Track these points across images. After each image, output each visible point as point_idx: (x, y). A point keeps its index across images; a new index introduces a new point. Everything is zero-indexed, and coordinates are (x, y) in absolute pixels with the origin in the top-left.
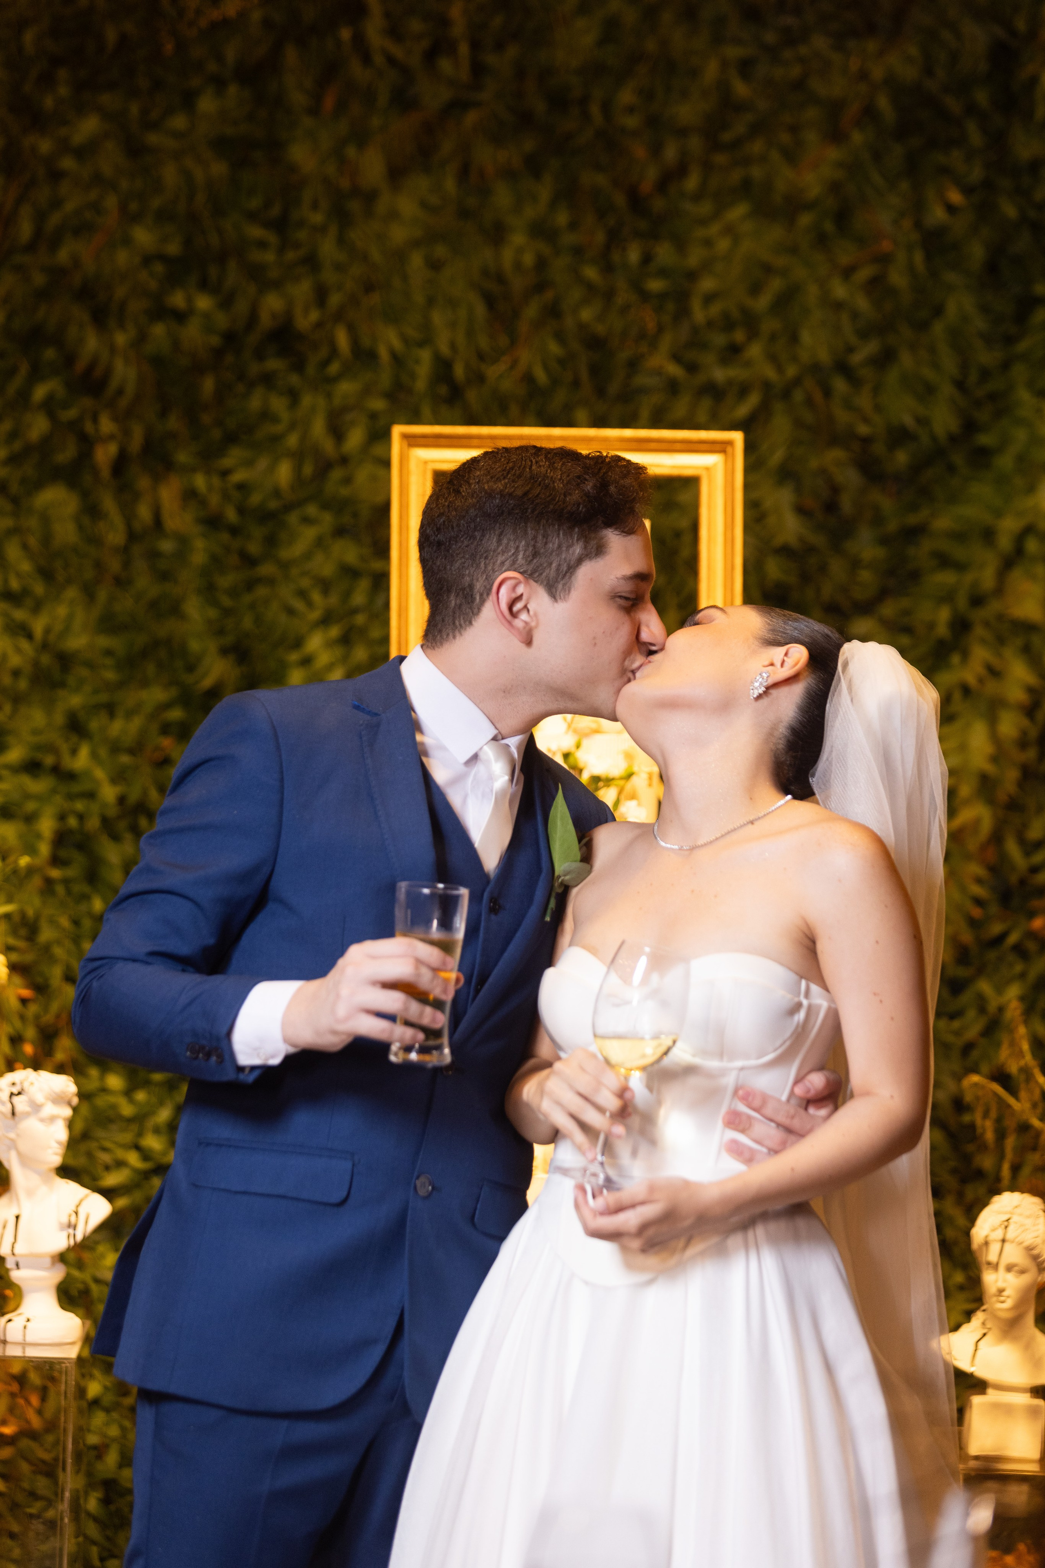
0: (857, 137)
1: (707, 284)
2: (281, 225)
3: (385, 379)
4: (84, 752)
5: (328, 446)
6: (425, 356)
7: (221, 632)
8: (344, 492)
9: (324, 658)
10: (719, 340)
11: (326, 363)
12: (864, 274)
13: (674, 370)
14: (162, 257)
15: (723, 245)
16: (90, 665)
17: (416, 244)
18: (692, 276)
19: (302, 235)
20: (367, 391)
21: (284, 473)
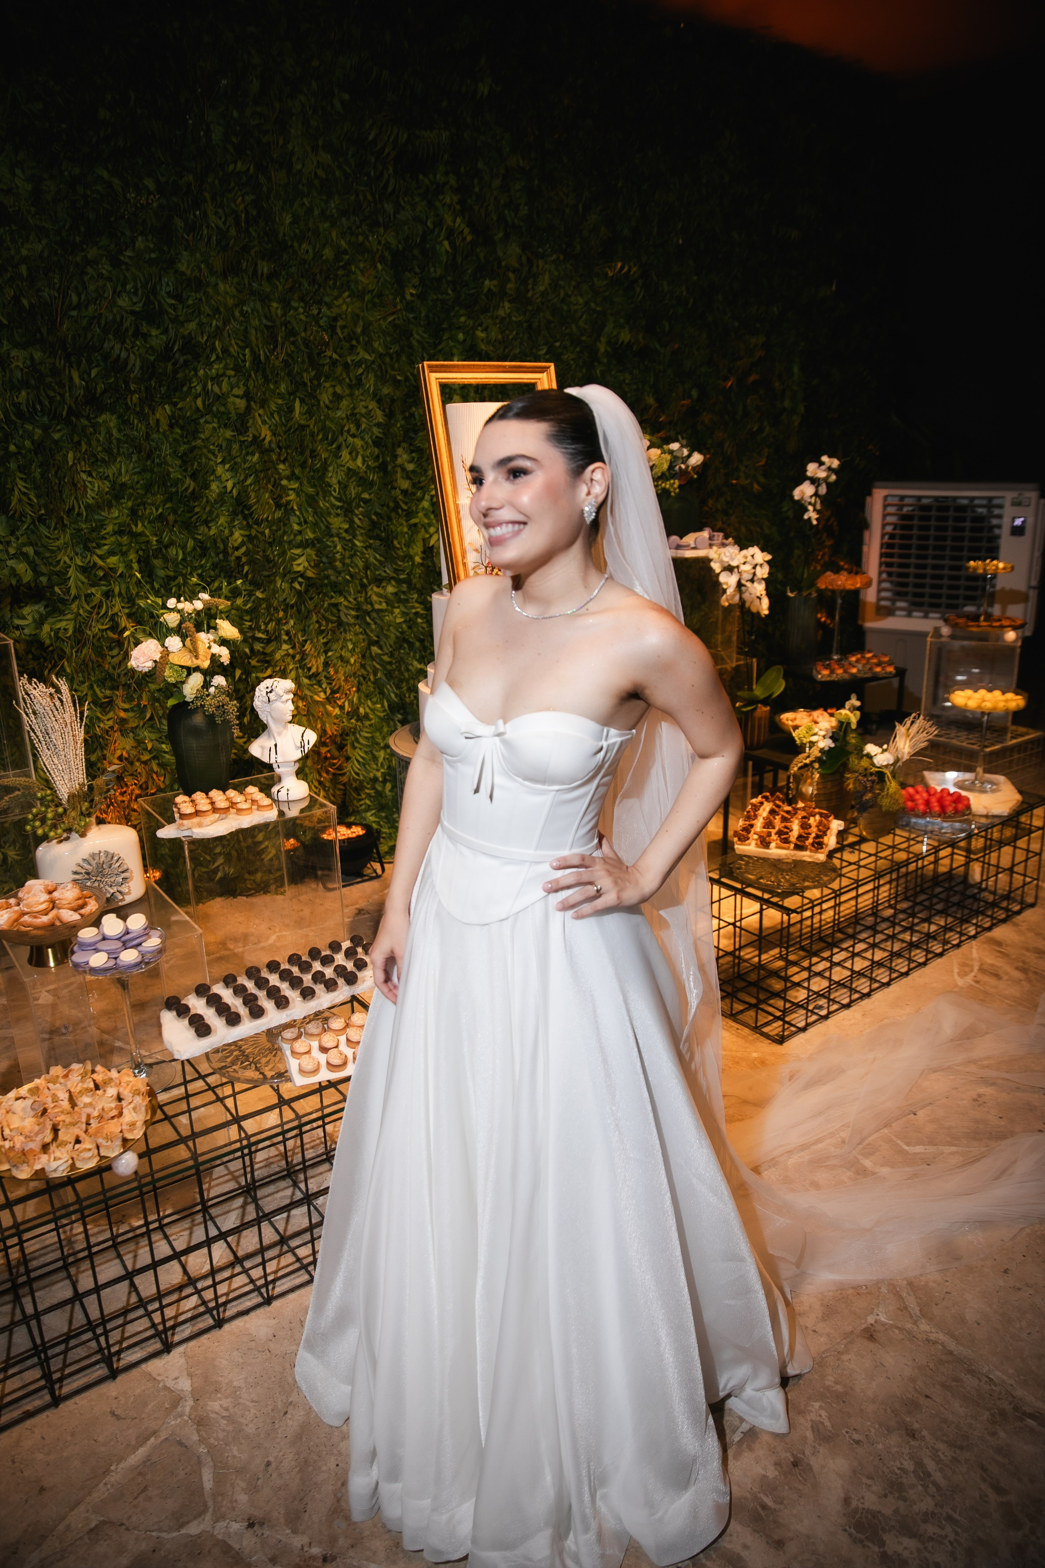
0: (379, 265)
1: (340, 323)
2: (178, 298)
3: (230, 362)
4: (140, 525)
5: (216, 389)
6: (247, 351)
7: (186, 470)
8: (222, 409)
9: (224, 478)
10: (347, 345)
11: (208, 357)
12: (391, 319)
13: (335, 356)
14: (133, 313)
15: (344, 307)
16: (132, 488)
17: (236, 305)
18: (335, 319)
19: (190, 302)
20: (226, 368)
21: (199, 402)
